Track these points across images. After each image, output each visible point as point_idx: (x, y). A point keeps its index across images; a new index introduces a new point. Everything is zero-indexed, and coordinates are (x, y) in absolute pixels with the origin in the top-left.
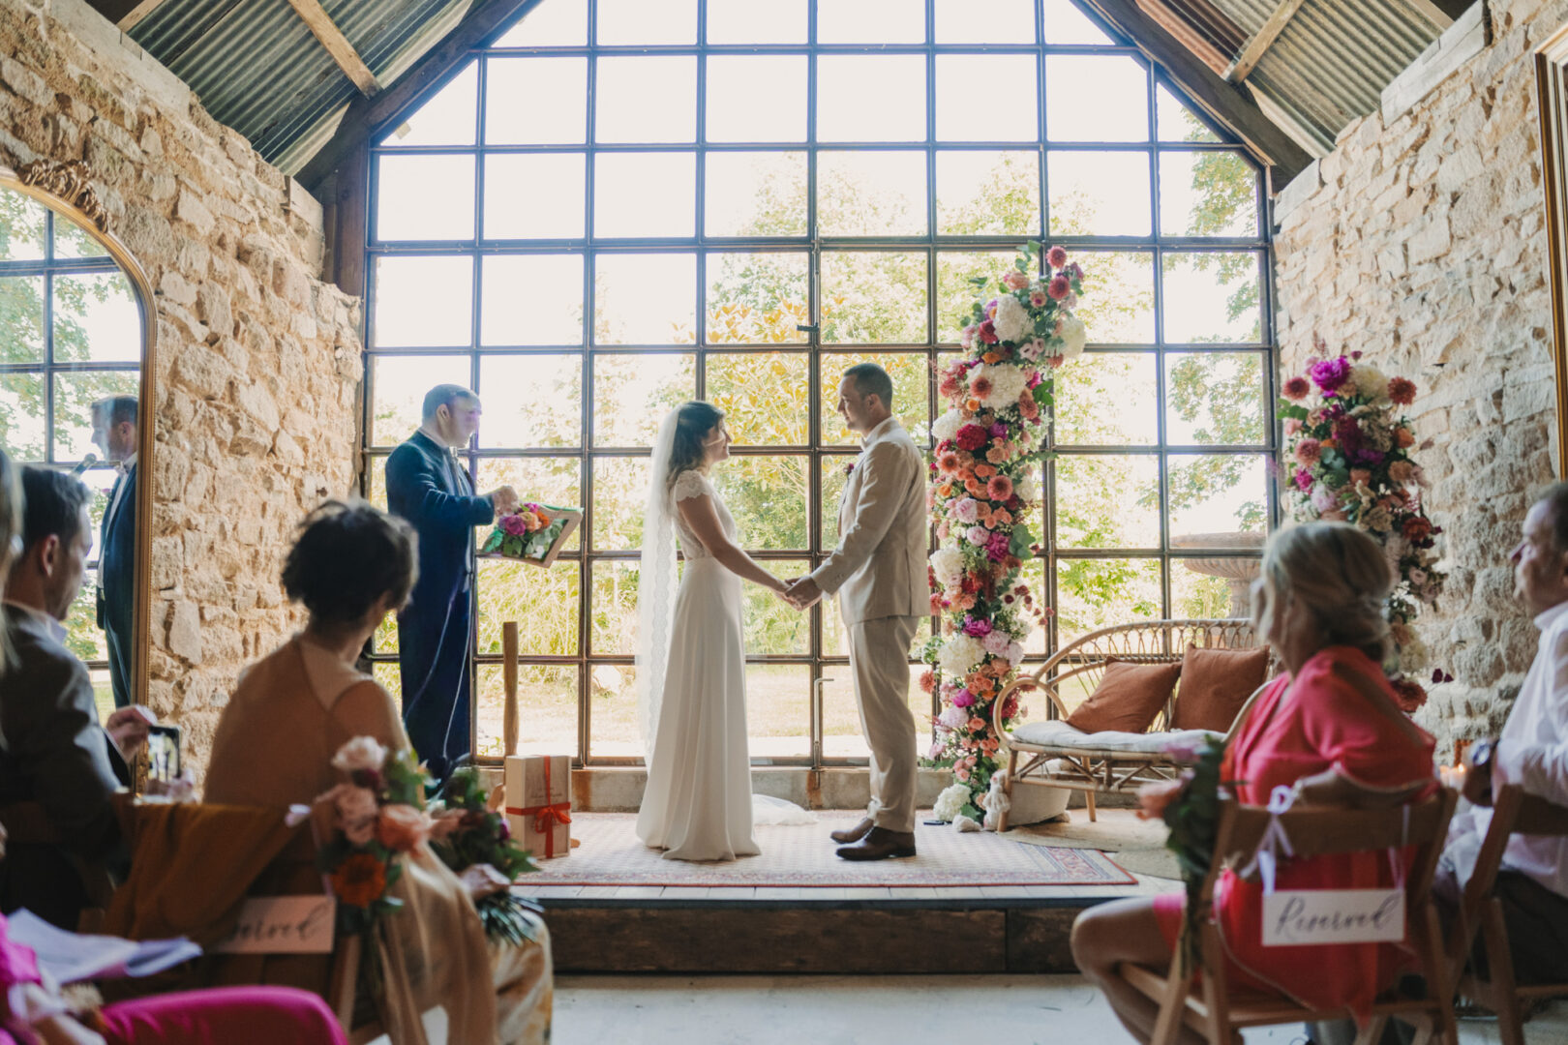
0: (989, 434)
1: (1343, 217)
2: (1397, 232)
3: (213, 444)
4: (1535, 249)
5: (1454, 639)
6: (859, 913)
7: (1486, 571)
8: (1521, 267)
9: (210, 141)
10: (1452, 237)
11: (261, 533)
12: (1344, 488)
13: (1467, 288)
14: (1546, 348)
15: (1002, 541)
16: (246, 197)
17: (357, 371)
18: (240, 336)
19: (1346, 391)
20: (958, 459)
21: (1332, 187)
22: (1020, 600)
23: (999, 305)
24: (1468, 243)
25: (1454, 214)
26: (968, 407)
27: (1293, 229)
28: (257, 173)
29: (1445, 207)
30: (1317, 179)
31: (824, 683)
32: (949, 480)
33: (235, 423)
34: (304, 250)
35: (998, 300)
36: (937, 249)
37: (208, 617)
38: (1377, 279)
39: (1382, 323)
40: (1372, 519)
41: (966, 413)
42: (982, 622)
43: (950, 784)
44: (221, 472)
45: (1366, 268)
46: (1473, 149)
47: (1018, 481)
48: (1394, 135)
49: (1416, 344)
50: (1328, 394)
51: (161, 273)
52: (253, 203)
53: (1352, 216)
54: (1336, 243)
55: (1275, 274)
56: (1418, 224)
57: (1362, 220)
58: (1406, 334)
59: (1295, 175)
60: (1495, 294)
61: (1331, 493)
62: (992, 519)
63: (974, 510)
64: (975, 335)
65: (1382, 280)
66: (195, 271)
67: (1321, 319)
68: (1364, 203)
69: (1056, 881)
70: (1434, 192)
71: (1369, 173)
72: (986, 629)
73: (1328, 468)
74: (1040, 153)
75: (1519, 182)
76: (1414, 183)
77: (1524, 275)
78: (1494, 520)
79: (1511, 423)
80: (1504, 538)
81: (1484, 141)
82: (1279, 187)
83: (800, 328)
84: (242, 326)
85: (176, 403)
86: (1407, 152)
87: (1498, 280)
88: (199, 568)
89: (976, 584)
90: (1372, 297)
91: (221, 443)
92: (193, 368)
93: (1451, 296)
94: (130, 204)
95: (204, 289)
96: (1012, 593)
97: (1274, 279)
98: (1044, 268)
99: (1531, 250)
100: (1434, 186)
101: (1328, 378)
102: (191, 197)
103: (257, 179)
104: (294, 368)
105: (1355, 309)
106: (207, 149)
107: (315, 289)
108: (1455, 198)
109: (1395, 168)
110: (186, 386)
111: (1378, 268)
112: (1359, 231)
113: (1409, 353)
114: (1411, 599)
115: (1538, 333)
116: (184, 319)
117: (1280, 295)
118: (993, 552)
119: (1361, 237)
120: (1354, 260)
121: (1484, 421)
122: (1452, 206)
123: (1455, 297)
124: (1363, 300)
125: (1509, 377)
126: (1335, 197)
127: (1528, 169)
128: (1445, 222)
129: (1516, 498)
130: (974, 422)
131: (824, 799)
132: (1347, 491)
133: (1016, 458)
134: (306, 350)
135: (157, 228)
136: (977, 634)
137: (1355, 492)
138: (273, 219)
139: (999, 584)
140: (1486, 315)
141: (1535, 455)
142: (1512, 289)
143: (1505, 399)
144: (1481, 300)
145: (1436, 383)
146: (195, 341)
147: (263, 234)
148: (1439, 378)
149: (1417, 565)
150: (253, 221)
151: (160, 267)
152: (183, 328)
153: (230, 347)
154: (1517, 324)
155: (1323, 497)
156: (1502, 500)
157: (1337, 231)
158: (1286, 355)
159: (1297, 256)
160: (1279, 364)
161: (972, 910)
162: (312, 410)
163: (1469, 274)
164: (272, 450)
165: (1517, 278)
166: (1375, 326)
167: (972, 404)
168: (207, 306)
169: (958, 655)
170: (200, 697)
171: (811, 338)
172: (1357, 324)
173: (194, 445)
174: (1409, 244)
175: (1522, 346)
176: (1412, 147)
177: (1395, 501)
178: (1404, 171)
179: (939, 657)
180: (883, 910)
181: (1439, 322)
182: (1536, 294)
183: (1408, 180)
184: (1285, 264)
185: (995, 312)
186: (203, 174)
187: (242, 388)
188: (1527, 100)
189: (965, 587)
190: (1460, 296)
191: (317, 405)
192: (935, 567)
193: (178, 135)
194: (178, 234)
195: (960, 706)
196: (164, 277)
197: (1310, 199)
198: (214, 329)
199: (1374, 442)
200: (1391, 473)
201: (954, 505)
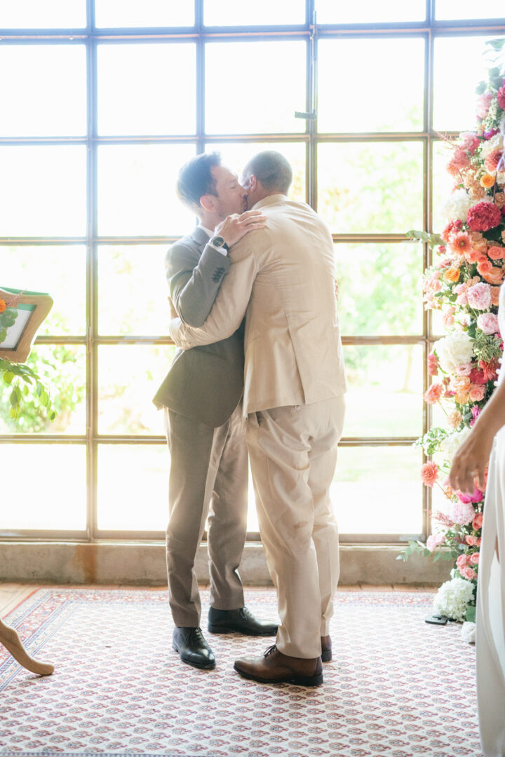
20: (471, 241)
26: (482, 183)
32: (458, 263)
36: (434, 33)
41: (478, 190)
43: (452, 575)
63: (487, 296)
64: (494, 102)
83: (298, 115)
89: (488, 376)
130: (487, 200)
167: (487, 180)
171: (308, 124)
189: (475, 377)
192: (440, 355)
195: (466, 502)
201: (464, 290)
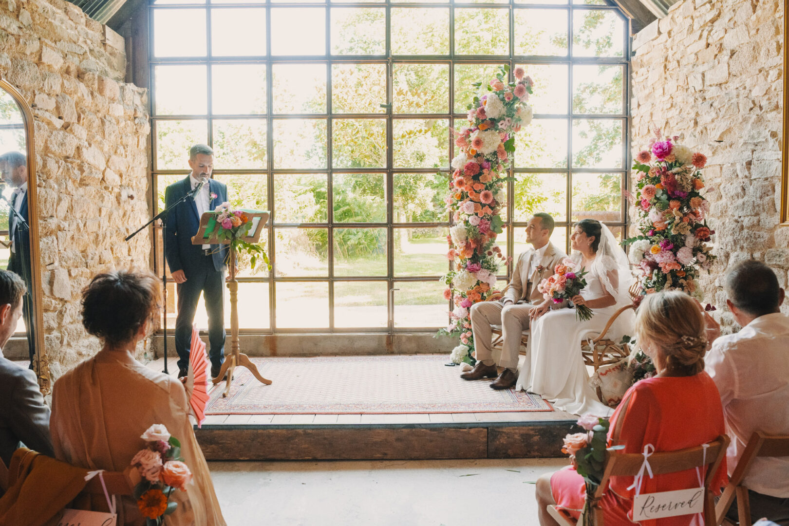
0: (482, 167)
1: (670, 53)
2: (699, 66)
3: (70, 183)
4: (775, 89)
5: (717, 284)
6: (414, 430)
7: (736, 253)
8: (767, 97)
9: (59, 11)
10: (729, 74)
11: (99, 225)
12: (666, 211)
13: (736, 103)
14: (777, 143)
15: (486, 224)
16: (81, 39)
17: (147, 129)
18: (81, 122)
19: (670, 159)
20: (465, 181)
21: (664, 36)
22: (496, 255)
23: (488, 99)
24: (738, 79)
25: (731, 61)
26: (470, 152)
27: (642, 55)
28: (86, 25)
29: (727, 58)
30: (657, 30)
31: (395, 291)
32: (460, 190)
33: (81, 170)
34: (115, 64)
35: (487, 95)
36: (454, 63)
37: (73, 275)
38: (687, 90)
39: (688, 114)
40: (680, 228)
41: (469, 155)
42: (475, 265)
43: (458, 345)
44: (75, 198)
45: (681, 83)
46: (745, 28)
47: (496, 193)
48: (701, 13)
49: (706, 128)
50: (661, 160)
51: (35, 95)
52: (85, 42)
53: (675, 53)
54: (665, 67)
55: (631, 78)
56: (711, 64)
57: (680, 56)
58: (702, 121)
59: (646, 26)
60: (751, 109)
61: (659, 213)
62: (482, 212)
63: (473, 208)
64: (475, 115)
65: (689, 91)
66: (54, 91)
67: (655, 106)
68: (682, 48)
69: (512, 409)
70: (721, 48)
71: (685, 31)
72: (478, 268)
73: (658, 199)
74: (510, 10)
75: (769, 51)
76: (710, 41)
77: (768, 102)
78: (742, 228)
79: (755, 179)
80: (747, 239)
81: (751, 24)
82: (636, 30)
83: (382, 106)
84: (82, 116)
85: (48, 165)
86: (707, 23)
87: (753, 102)
88: (67, 250)
89: (473, 246)
90: (684, 99)
91: (74, 182)
92: (56, 144)
93: (726, 106)
94: (14, 59)
95: (60, 99)
96: (491, 250)
97: (631, 80)
98: (511, 78)
99: (773, 89)
100: (721, 45)
101: (661, 152)
102: (49, 49)
103: (86, 29)
104: (113, 133)
105: (674, 103)
106: (57, 15)
107: (122, 88)
108: (733, 53)
109: (700, 31)
110: (53, 154)
111: (688, 84)
112: (678, 62)
113: (702, 132)
114: (697, 267)
115: (774, 135)
116: (49, 118)
117: (634, 89)
118: (482, 229)
119: (679, 65)
120: (675, 77)
121: (740, 175)
122: (731, 57)
123: (729, 107)
124: (679, 100)
125: (756, 155)
126: (666, 41)
127: (775, 44)
128: (726, 65)
129: (755, 219)
130: (473, 161)
131: (395, 349)
132: (668, 212)
133: (495, 179)
134: (118, 123)
135: (30, 71)
136: (472, 271)
137: (672, 213)
138: (97, 49)
139: (484, 245)
140: (745, 120)
141: (767, 199)
142: (761, 108)
143: (752, 166)
144: (744, 111)
145: (715, 151)
146: (56, 129)
147: (92, 58)
148: (717, 147)
149: (701, 251)
150: (86, 52)
151: (34, 92)
152: (49, 123)
153: (76, 129)
154: (762, 127)
155: (655, 215)
156: (747, 219)
157: (666, 59)
158: (635, 121)
159: (643, 70)
160: (631, 126)
161: (470, 428)
162: (124, 155)
163: (738, 96)
164: (103, 179)
165: (764, 103)
166: (684, 114)
167: (473, 151)
168: (62, 108)
169: (463, 281)
170: (72, 317)
171: (387, 110)
172: (674, 112)
173: (60, 185)
174: (705, 74)
175: (764, 140)
176: (710, 21)
177: (692, 217)
178: (705, 33)
179: (454, 281)
180: (426, 428)
181: (719, 119)
182: (774, 113)
183: (707, 39)
184: (637, 73)
185: (485, 103)
186: (56, 31)
187: (84, 150)
188: (777, 6)
189: (467, 246)
190: (732, 107)
191: (126, 151)
192: (452, 236)
193: (40, 10)
194: (43, 71)
195: (464, 307)
196: (36, 97)
197: (653, 40)
198: (66, 121)
199: (683, 187)
200: (691, 203)
201: (462, 205)
